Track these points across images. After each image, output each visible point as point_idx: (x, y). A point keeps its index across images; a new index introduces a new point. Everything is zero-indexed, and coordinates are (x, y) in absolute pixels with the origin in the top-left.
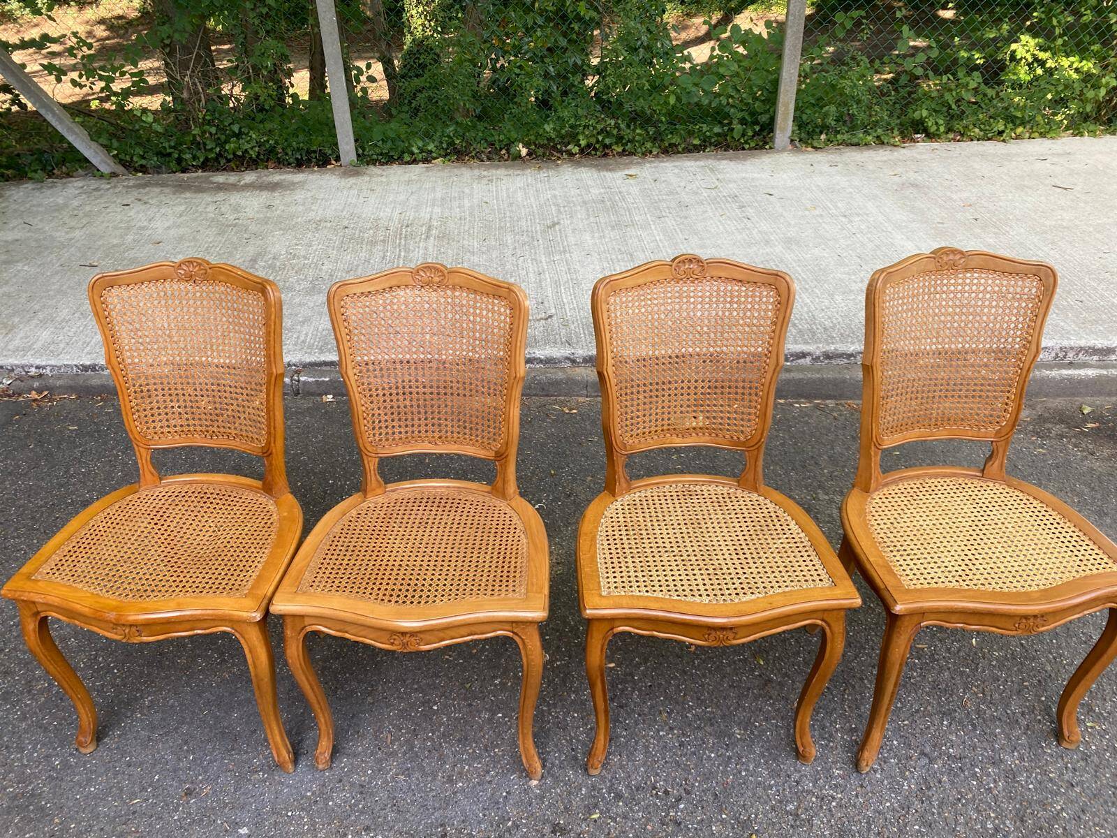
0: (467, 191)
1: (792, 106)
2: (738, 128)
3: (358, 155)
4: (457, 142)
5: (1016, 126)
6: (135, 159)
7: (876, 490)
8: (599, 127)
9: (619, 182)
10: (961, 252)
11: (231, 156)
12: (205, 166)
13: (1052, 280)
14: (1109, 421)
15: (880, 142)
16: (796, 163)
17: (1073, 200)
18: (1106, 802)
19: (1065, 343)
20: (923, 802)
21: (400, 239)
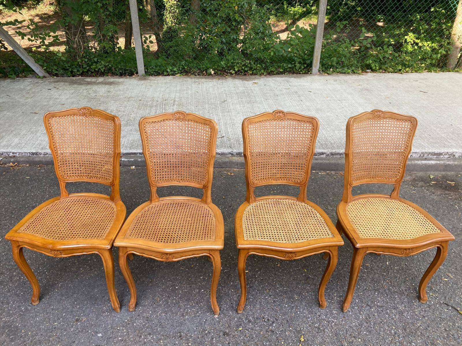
0: (190, 87)
1: (319, 57)
2: (298, 65)
3: (145, 72)
4: (186, 68)
5: (406, 68)
6: (53, 71)
7: (350, 202)
8: (243, 63)
9: (251, 85)
10: (382, 111)
11: (93, 71)
12: (82, 74)
13: (415, 122)
14: (440, 181)
15: (354, 72)
16: (321, 79)
17: (427, 97)
18: (437, 323)
19: (424, 151)
20: (367, 323)
21: (163, 105)
